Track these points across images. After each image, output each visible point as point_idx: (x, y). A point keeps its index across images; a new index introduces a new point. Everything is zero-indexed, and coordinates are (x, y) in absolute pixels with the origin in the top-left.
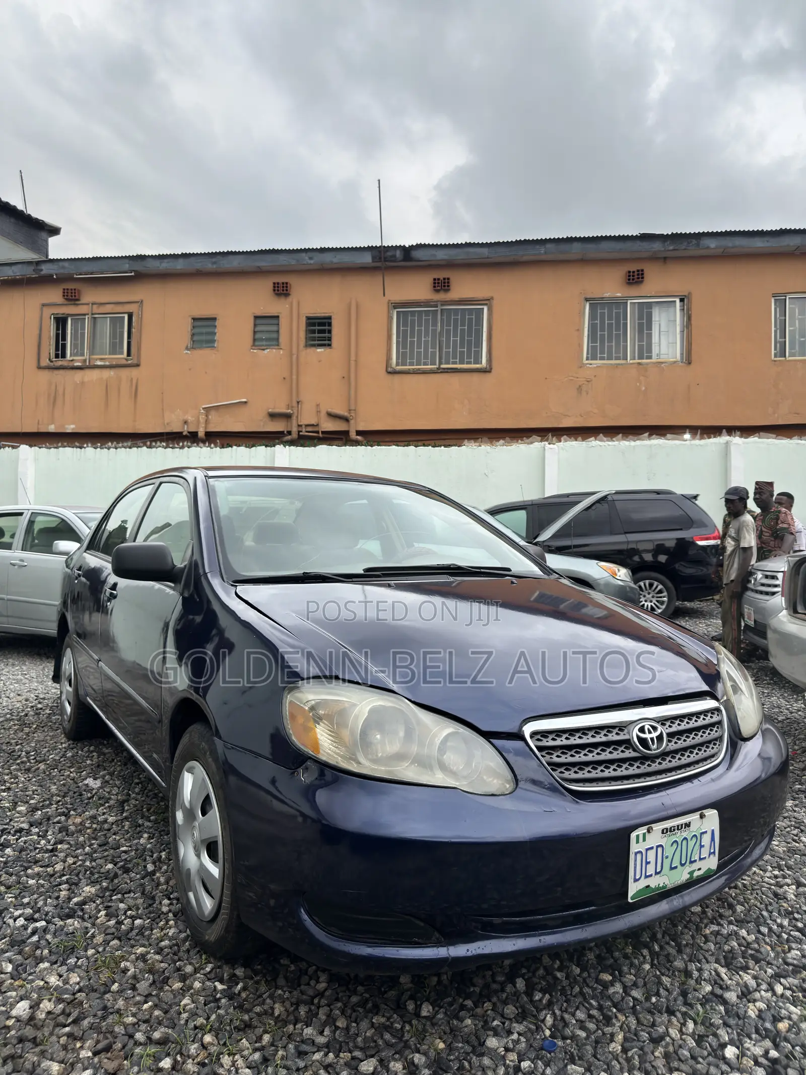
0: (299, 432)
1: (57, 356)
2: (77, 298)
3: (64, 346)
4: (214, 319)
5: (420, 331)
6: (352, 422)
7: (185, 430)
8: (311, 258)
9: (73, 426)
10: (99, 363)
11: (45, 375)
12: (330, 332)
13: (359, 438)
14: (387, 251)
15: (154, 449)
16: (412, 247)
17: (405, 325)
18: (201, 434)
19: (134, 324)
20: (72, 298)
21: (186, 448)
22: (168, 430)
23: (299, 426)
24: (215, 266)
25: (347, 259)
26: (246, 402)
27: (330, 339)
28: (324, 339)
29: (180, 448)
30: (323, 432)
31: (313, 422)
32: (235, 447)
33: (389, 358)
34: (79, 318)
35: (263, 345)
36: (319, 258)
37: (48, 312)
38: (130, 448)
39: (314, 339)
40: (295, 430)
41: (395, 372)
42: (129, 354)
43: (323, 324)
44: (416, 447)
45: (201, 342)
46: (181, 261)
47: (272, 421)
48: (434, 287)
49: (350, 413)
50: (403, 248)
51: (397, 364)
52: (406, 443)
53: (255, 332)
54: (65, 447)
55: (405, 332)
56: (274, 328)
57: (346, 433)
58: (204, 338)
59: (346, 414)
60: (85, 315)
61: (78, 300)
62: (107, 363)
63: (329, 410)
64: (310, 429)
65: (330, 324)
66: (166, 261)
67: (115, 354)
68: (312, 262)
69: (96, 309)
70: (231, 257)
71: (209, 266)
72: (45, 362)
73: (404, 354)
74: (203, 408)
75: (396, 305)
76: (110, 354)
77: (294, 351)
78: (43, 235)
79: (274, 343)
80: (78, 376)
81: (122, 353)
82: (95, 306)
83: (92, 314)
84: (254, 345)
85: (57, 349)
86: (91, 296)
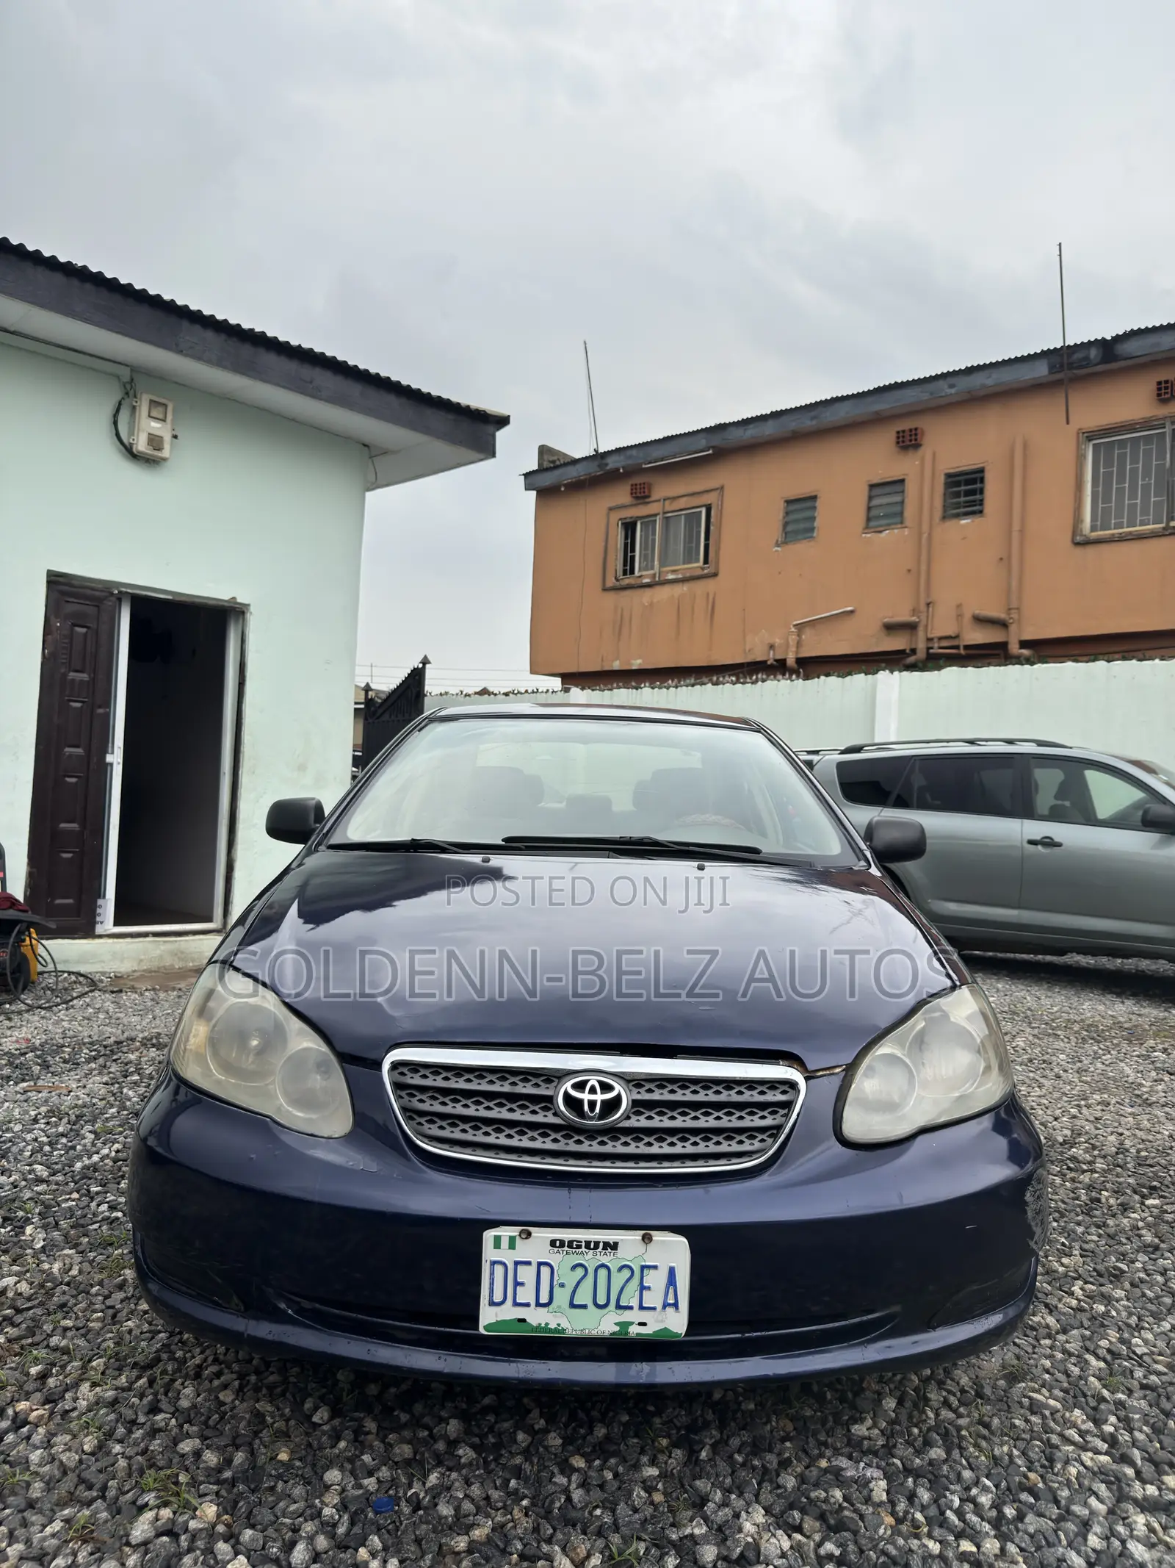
0: (928, 649)
1: (625, 573)
2: (647, 494)
3: (633, 558)
4: (814, 498)
5: (1134, 472)
6: (1013, 628)
7: (771, 657)
8: (952, 386)
9: (639, 661)
10: (671, 577)
11: (611, 596)
12: (982, 491)
13: (1025, 652)
14: (1073, 353)
15: (721, 686)
16: (1117, 339)
17: (1109, 463)
18: (791, 662)
19: (712, 520)
20: (641, 496)
21: (760, 683)
22: (749, 659)
23: (930, 640)
24: (814, 422)
25: (1007, 376)
26: (852, 612)
27: (981, 502)
28: (972, 504)
29: (752, 683)
30: (966, 647)
31: (950, 632)
32: (822, 678)
33: (1078, 519)
34: (649, 521)
35: (881, 526)
36: (964, 383)
37: (615, 517)
38: (693, 686)
39: (958, 506)
40: (921, 646)
41: (1087, 543)
42: (706, 561)
43: (974, 481)
44: (1109, 661)
45: (796, 532)
46: (771, 423)
47: (888, 635)
48: (1159, 395)
49: (1009, 614)
50: (1102, 343)
51: (1093, 528)
52: (1092, 657)
53: (869, 509)
54: (619, 688)
55: (1108, 476)
56: (897, 498)
57: (1003, 646)
58: (802, 526)
59: (1003, 616)
60: (656, 515)
61: (649, 497)
62: (680, 576)
63: (977, 612)
64: (945, 643)
65: (982, 480)
66: (751, 426)
67: (690, 562)
68: (953, 391)
69: (669, 506)
70: (837, 405)
71: (807, 423)
72: (611, 582)
73: (1106, 512)
74: (795, 626)
75: (1090, 436)
76: (684, 563)
77: (925, 527)
78: (490, 428)
79: (898, 519)
80: (647, 595)
81: (698, 561)
82: (667, 502)
83: (665, 513)
84: (867, 527)
85: (625, 564)
86: (664, 489)
